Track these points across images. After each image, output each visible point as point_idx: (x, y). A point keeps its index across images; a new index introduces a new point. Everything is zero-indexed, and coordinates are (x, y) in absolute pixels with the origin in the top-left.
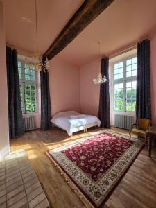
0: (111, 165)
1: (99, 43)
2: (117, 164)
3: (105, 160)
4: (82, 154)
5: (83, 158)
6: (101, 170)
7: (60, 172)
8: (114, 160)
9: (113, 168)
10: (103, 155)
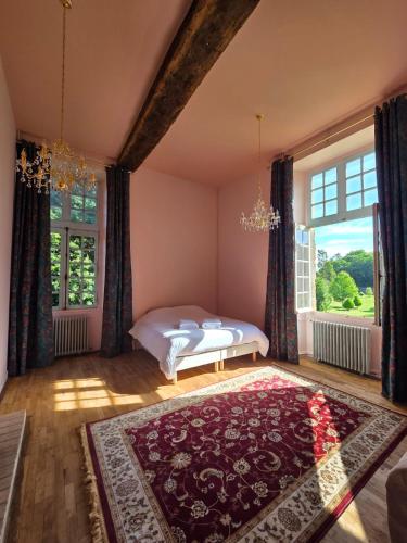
0: (266, 502)
1: (258, 117)
2: (286, 503)
3: (250, 478)
4: (183, 447)
5: (181, 460)
6: (226, 520)
7: (90, 508)
8: (282, 482)
9: (271, 517)
10: (249, 459)
